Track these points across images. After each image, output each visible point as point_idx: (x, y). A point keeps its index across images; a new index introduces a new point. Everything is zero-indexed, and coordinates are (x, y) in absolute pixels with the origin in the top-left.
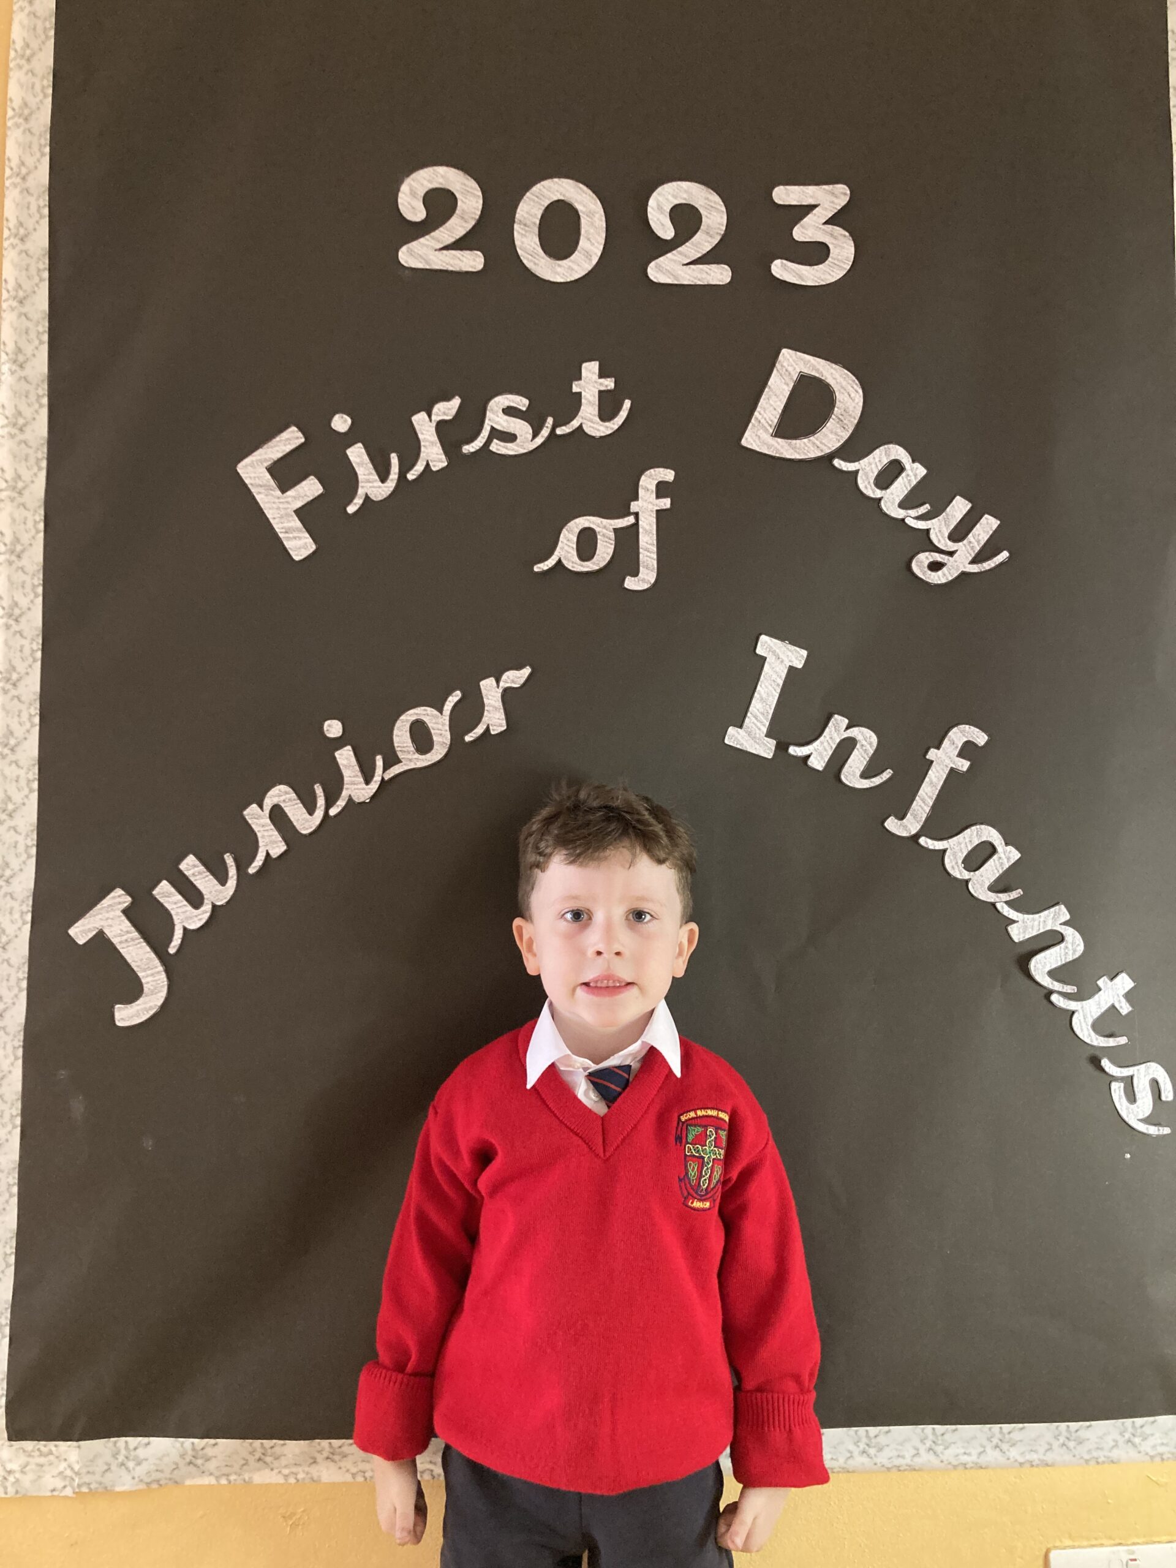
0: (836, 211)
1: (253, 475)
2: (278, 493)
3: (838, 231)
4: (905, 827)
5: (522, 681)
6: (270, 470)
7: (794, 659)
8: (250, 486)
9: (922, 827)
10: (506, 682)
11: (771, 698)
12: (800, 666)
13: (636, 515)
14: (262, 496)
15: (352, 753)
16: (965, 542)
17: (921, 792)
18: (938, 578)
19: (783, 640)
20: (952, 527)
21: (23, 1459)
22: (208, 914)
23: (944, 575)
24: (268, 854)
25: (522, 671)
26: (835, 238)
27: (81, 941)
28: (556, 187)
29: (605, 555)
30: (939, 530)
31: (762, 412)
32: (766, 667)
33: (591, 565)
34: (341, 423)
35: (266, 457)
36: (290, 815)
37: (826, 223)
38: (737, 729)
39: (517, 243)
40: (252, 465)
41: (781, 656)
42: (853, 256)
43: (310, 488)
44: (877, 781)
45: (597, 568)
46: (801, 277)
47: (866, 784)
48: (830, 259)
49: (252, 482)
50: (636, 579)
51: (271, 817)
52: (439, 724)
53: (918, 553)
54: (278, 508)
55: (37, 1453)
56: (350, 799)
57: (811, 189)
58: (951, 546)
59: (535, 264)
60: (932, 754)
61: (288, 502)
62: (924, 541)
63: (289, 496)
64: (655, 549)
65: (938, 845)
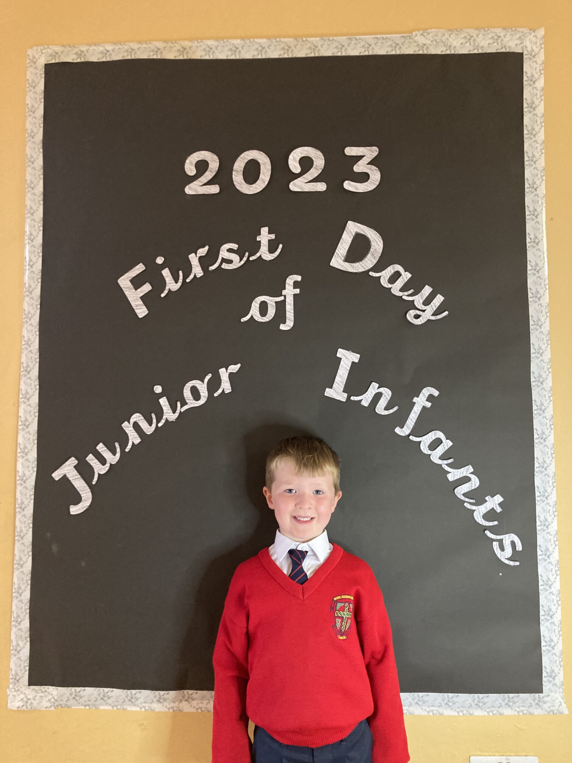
0: (372, 158)
1: (124, 283)
2: (134, 290)
3: (374, 167)
4: (404, 432)
5: (237, 370)
6: (131, 281)
7: (354, 359)
8: (123, 288)
9: (411, 432)
10: (230, 370)
11: (344, 376)
12: (357, 361)
13: (285, 296)
14: (128, 292)
15: (166, 400)
16: (430, 306)
17: (410, 416)
18: (418, 322)
19: (349, 351)
20: (424, 299)
21: (34, 693)
22: (108, 468)
23: (421, 320)
24: (133, 443)
25: (237, 366)
26: (372, 171)
27: (57, 479)
28: (250, 154)
29: (272, 314)
30: (418, 300)
31: (339, 250)
32: (342, 363)
33: (266, 319)
34: (160, 260)
35: (130, 276)
36: (141, 426)
37: (368, 164)
38: (330, 389)
39: (234, 179)
40: (124, 280)
41: (348, 357)
42: (379, 179)
43: (147, 288)
44: (391, 411)
45: (268, 320)
46: (357, 189)
47: (387, 413)
48: (370, 180)
49: (124, 286)
50: (285, 325)
51: (134, 427)
52: (203, 388)
53: (409, 310)
54: (134, 297)
55: (40, 691)
56: (167, 420)
57: (361, 149)
58: (424, 308)
59: (241, 187)
60: (415, 400)
61: (137, 294)
62: (412, 305)
63: (139, 292)
64: (293, 312)
65: (418, 439)
